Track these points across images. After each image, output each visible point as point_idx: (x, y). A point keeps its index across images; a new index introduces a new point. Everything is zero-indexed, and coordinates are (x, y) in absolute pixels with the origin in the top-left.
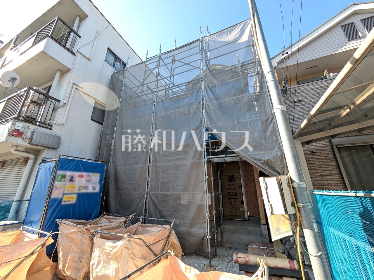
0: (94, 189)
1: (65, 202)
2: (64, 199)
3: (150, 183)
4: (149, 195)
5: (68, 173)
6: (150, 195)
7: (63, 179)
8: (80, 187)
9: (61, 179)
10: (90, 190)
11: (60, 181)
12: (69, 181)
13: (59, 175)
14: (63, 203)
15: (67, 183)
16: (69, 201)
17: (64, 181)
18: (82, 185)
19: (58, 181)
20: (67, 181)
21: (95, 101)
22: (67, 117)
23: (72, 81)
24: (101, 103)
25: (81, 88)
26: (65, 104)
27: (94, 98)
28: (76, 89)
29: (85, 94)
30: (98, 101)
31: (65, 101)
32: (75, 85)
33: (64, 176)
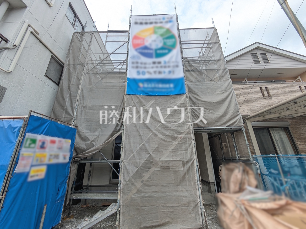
2: (32, 174)
5: (39, 137)
7: (33, 145)
9: (30, 144)
11: (29, 147)
12: (39, 147)
13: (27, 139)
14: (30, 179)
15: (37, 150)
16: (37, 175)
17: (33, 148)
18: (53, 153)
19: (25, 147)
20: (38, 148)
21: (52, 55)
22: (16, 65)
23: (28, 22)
24: (58, 60)
25: (38, 34)
26: (15, 47)
27: (50, 51)
28: (32, 33)
29: (42, 43)
30: (55, 56)
31: (17, 43)
32: (30, 27)
33: (34, 141)
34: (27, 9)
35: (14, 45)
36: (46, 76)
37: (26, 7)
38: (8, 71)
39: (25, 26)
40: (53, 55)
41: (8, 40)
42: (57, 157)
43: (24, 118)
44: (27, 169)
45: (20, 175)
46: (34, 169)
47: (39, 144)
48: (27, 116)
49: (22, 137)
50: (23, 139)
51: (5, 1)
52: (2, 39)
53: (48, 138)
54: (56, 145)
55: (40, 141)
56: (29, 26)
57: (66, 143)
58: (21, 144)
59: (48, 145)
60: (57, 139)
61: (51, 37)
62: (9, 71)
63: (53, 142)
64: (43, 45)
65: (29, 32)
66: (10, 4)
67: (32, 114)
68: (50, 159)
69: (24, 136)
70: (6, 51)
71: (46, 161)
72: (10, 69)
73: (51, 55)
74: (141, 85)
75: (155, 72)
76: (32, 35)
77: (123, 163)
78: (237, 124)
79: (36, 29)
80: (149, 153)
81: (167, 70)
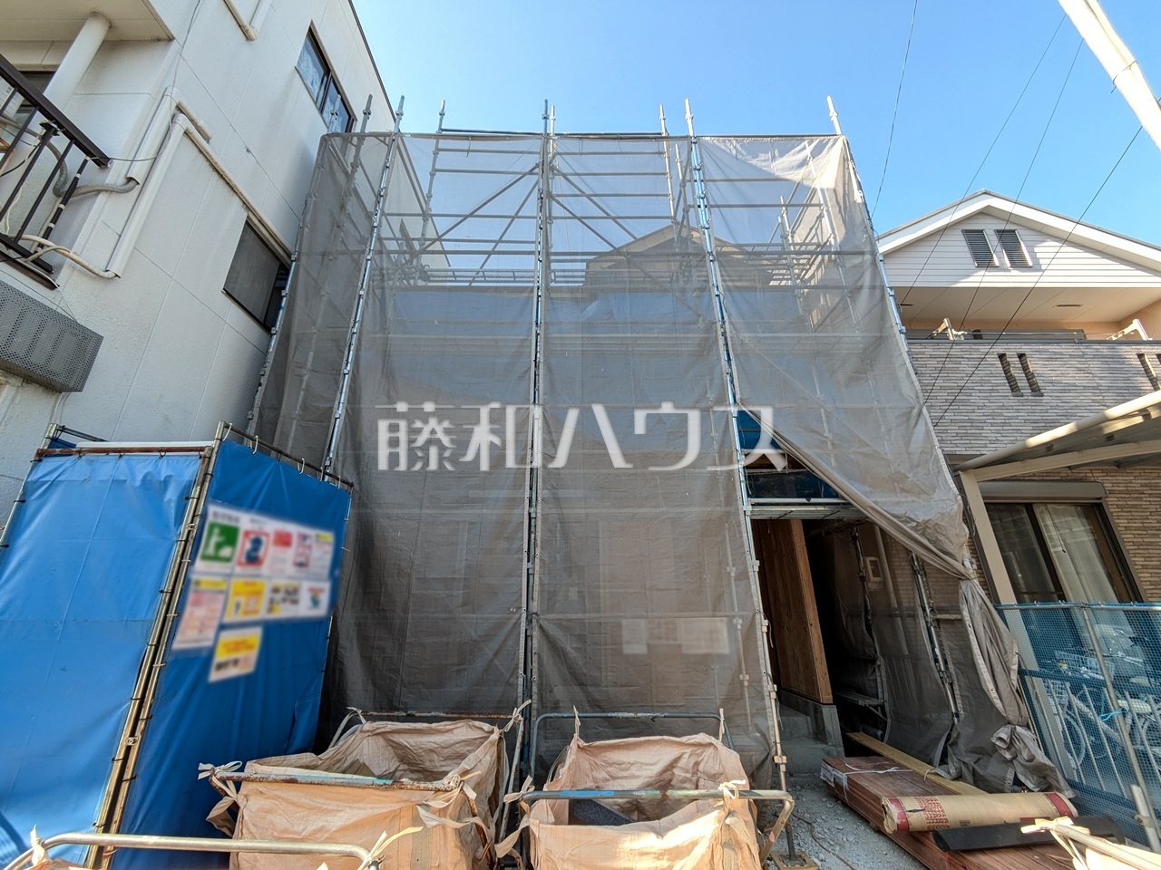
0: (315, 602)
1: (220, 666)
2: (220, 656)
3: (540, 578)
4: (541, 627)
5: (246, 521)
6: (545, 624)
7: (226, 551)
8: (276, 590)
9: (219, 546)
10: (304, 609)
11: (216, 558)
12: (243, 559)
13: (213, 526)
14: (215, 676)
15: (238, 570)
16: (236, 662)
17: (228, 560)
18: (282, 582)
19: (205, 558)
20: (240, 564)
21: (248, 217)
22: (132, 252)
23: (176, 96)
24: (267, 235)
25: (207, 139)
26: (132, 183)
27: (244, 203)
28: (186, 133)
29: (217, 171)
30: (259, 221)
31: (138, 172)
32: (182, 112)
33: (230, 535)
34: (174, 46)
35: (130, 179)
36: (229, 294)
37: (171, 39)
38: (106, 274)
39: (168, 107)
40: (252, 216)
41: (107, 159)
43: (202, 449)
45: (189, 657)
46: (227, 636)
48: (213, 443)
49: (197, 520)
50: (198, 527)
51: (95, 14)
52: (88, 153)
54: (291, 553)
56: (180, 109)
57: (323, 546)
58: (193, 545)
59: (269, 552)
60: (293, 529)
61: (248, 151)
62: (110, 274)
63: (284, 540)
64: (221, 181)
65: (177, 132)
66: (112, 27)
68: (271, 605)
69: (203, 516)
70: (102, 198)
71: (262, 611)
72: (115, 269)
73: (244, 215)
76: (187, 140)
79: (201, 123)
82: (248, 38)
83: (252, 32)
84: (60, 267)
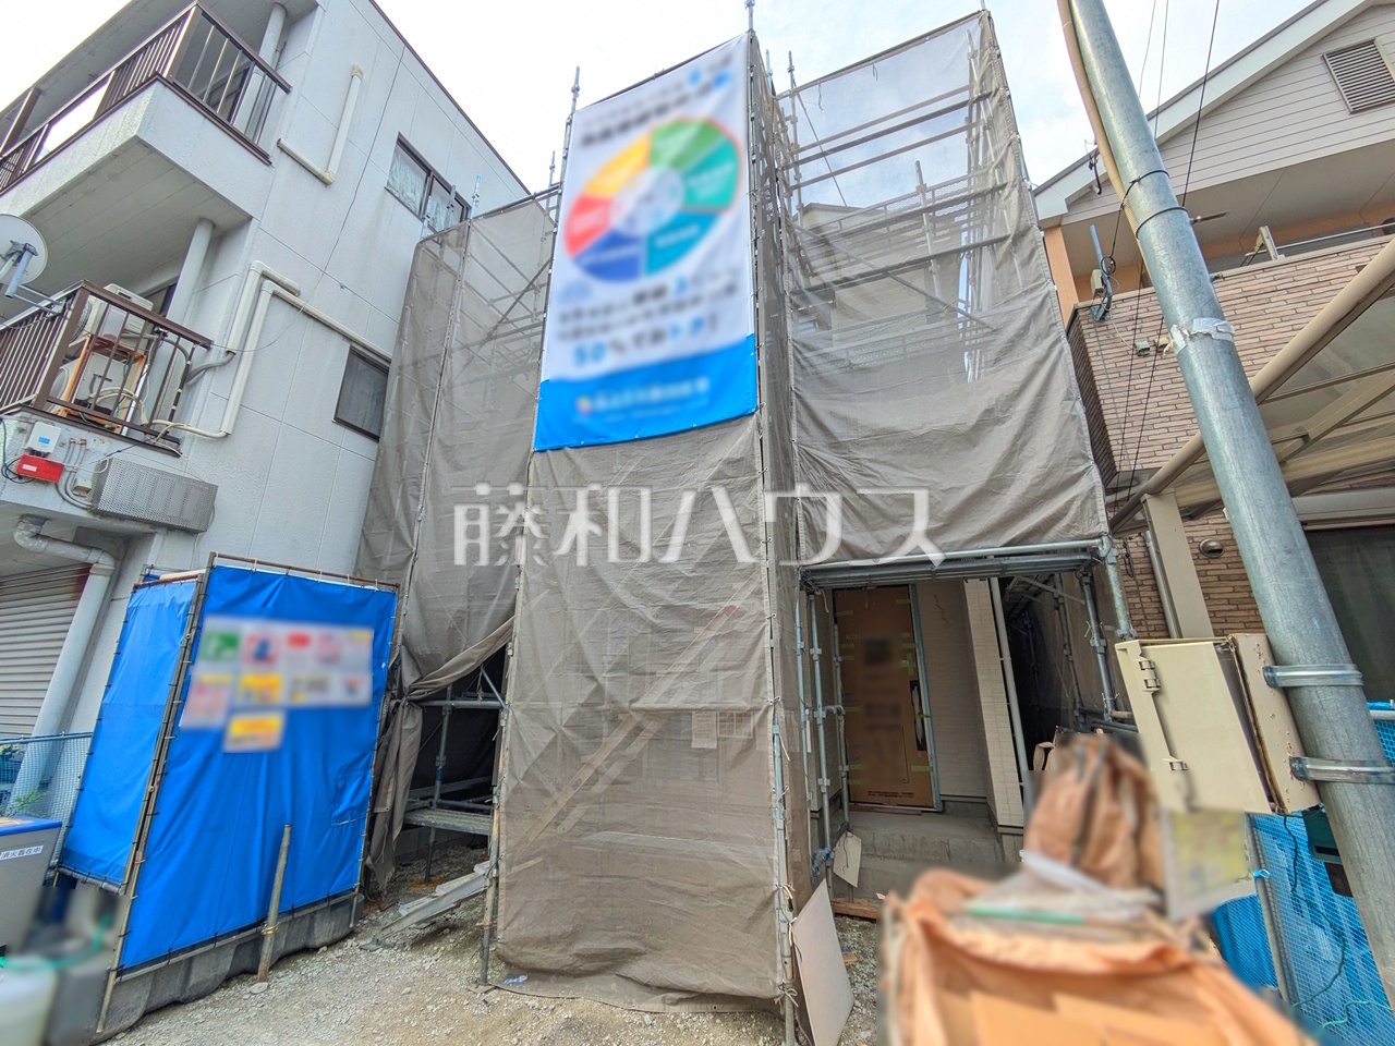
1: (235, 740)
2: (233, 732)
7: (228, 653)
8: (297, 682)
9: (220, 650)
12: (250, 657)
13: (210, 636)
14: (230, 747)
15: (246, 667)
16: (255, 738)
17: (232, 659)
18: (304, 675)
19: (207, 658)
20: (246, 661)
21: (351, 347)
22: (240, 408)
23: (258, 265)
24: (375, 358)
25: (295, 292)
26: (230, 355)
27: (345, 336)
28: (275, 295)
29: (312, 317)
30: (364, 347)
31: (233, 345)
32: (269, 278)
33: (230, 641)
34: (253, 225)
35: (228, 352)
36: (338, 421)
37: (249, 221)
38: (218, 435)
39: (254, 278)
40: (355, 345)
41: (210, 342)
42: (319, 685)
43: (196, 577)
44: (216, 720)
45: (198, 734)
46: (240, 719)
47: (247, 647)
48: (204, 571)
49: (194, 631)
50: (195, 636)
51: (201, 220)
52: (195, 342)
53: (280, 631)
54: (310, 653)
55: (252, 639)
56: (265, 276)
57: (356, 642)
58: (192, 650)
59: (282, 651)
60: (313, 631)
61: (342, 287)
62: (222, 434)
63: (300, 641)
64: (318, 324)
65: (265, 297)
66: (214, 226)
67: (218, 562)
68: (293, 692)
69: (199, 628)
70: (208, 376)
71: (281, 696)
72: (226, 428)
73: (347, 346)
74: (584, 404)
75: (638, 340)
76: (277, 301)
77: (511, 714)
78: (1069, 527)
79: (287, 280)
80: (593, 678)
81: (684, 319)
82: (326, 183)
83: (327, 177)
84: (184, 438)
